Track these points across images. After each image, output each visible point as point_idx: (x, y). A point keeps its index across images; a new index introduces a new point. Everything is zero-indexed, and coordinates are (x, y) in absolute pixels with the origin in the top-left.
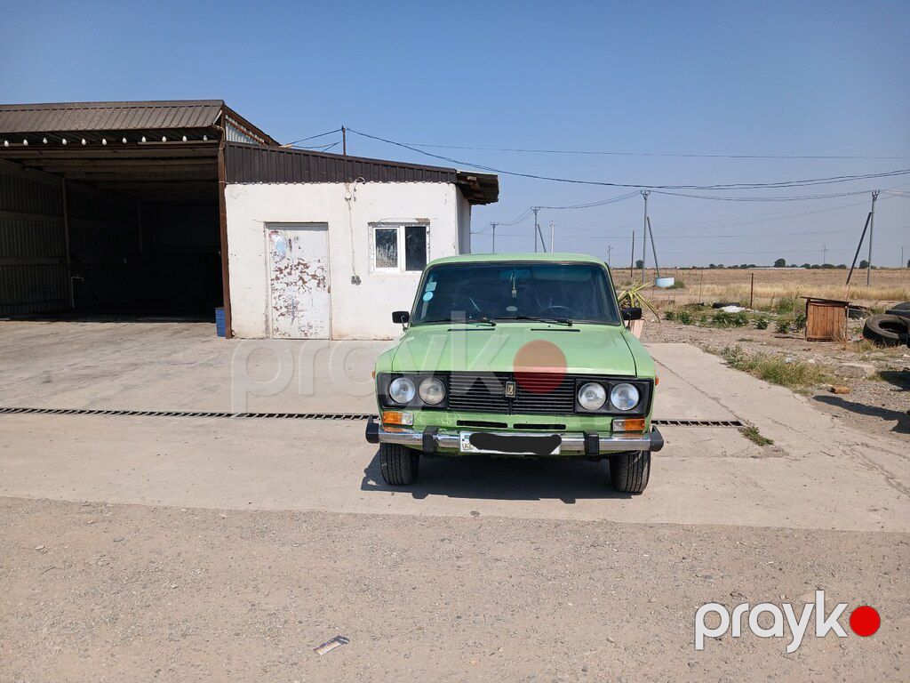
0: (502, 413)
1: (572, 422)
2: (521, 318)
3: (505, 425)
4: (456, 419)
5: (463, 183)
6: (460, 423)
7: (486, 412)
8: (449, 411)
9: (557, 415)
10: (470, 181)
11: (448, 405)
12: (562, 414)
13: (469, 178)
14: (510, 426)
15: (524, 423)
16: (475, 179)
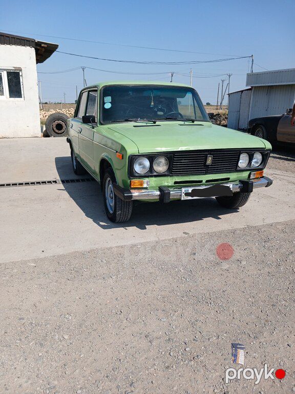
0: (202, 174)
1: (233, 176)
2: (168, 119)
3: (201, 181)
4: (174, 181)
5: (39, 48)
6: (176, 183)
7: (192, 175)
8: (171, 176)
9: (227, 173)
10: (43, 47)
11: (170, 172)
12: (230, 172)
13: (43, 45)
14: (204, 182)
15: (211, 179)
16: (46, 46)
